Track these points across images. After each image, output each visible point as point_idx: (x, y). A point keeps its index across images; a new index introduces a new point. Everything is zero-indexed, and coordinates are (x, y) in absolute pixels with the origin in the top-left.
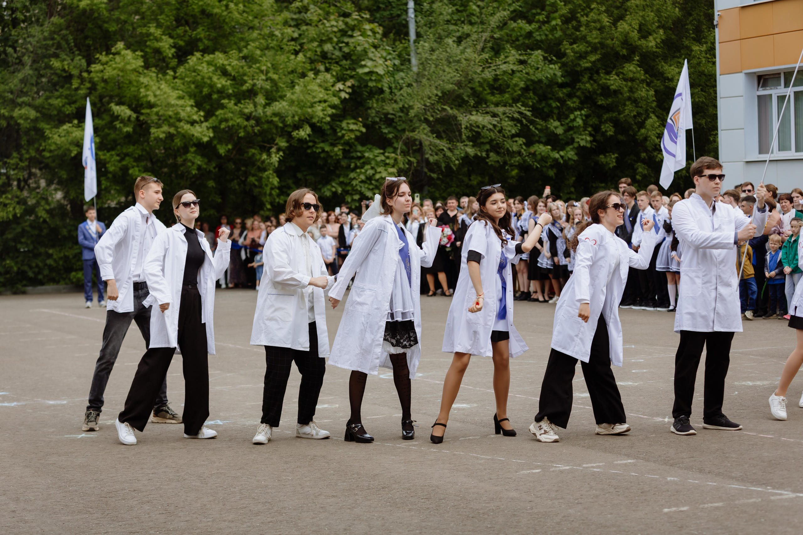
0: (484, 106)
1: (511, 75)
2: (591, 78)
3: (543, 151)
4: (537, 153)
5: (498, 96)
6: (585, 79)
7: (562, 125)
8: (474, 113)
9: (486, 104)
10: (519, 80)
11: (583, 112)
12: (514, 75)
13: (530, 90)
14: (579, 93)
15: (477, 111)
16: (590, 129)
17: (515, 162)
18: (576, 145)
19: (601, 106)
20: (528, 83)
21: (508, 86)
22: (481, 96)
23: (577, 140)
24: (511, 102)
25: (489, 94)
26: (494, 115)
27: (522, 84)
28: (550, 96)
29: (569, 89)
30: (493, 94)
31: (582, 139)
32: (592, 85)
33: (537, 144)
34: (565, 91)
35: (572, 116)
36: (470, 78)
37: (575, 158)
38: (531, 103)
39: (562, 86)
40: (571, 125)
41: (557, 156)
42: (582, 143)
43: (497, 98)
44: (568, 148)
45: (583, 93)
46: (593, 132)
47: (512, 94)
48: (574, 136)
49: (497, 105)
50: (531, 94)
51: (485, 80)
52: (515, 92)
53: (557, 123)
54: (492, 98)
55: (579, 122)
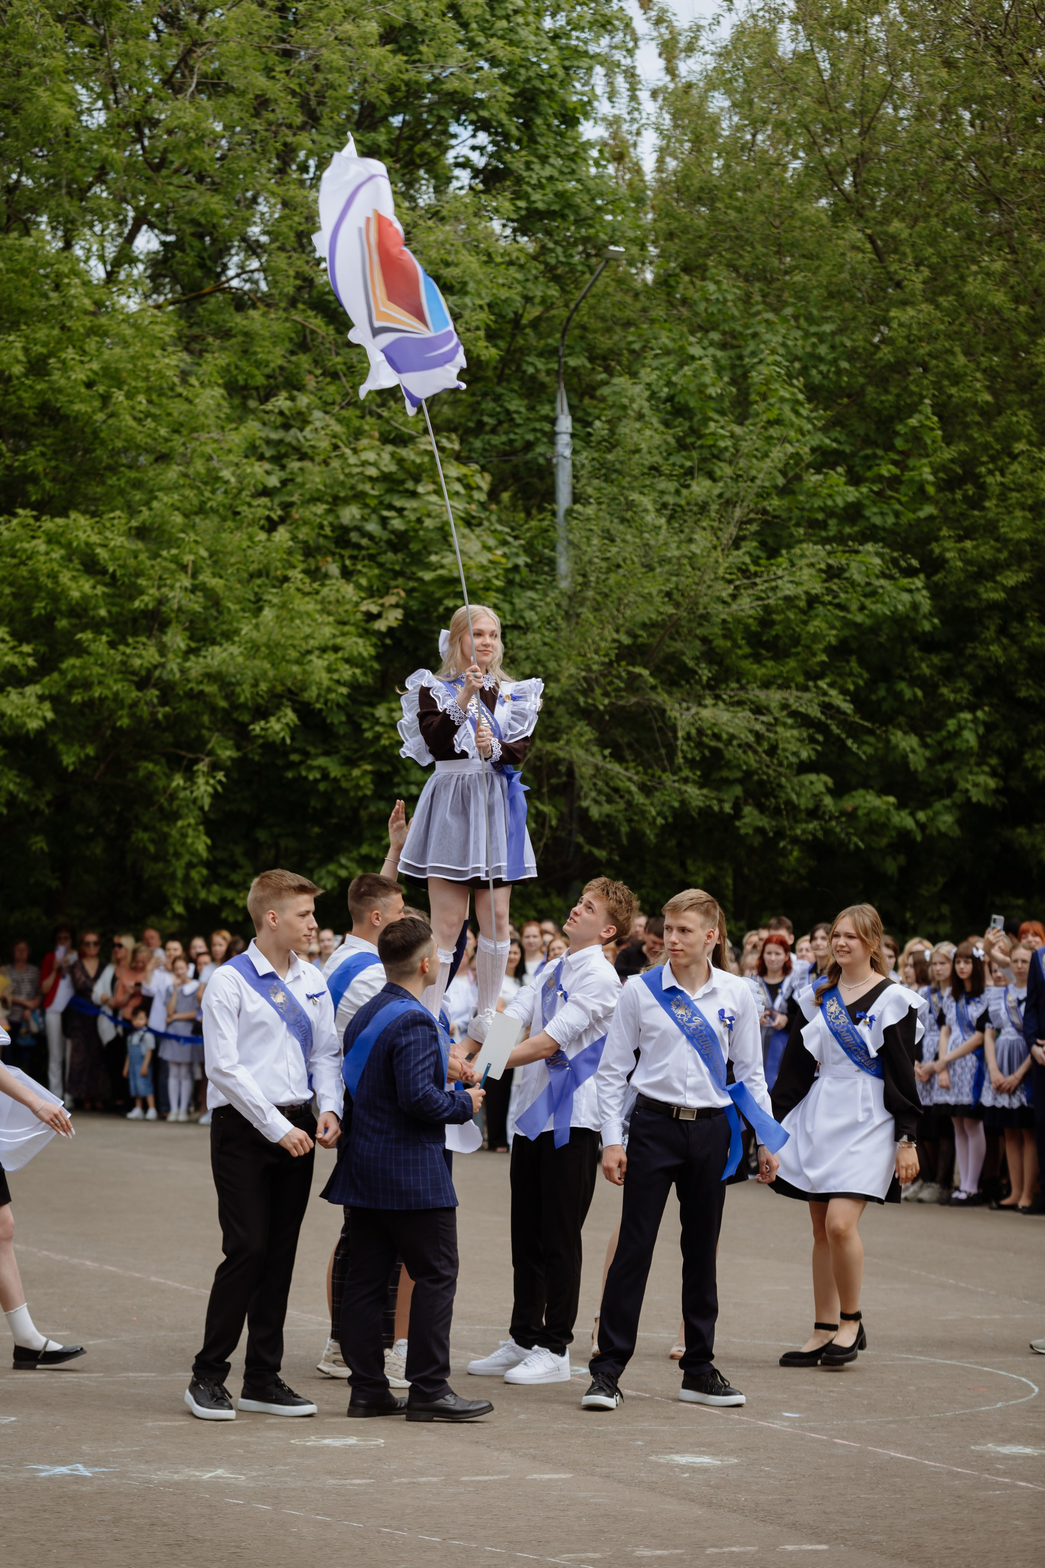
0: (734, 685)
1: (804, 612)
2: (1003, 630)
3: (875, 809)
4: (860, 813)
5: (770, 664)
6: (990, 633)
7: (925, 745)
8: (709, 701)
9: (738, 681)
10: (824, 626)
11: (979, 714)
12: (812, 613)
13: (851, 652)
14: (970, 668)
15: (718, 697)
16: (994, 761)
17: (804, 831)
18: (958, 797)
19: (1026, 704)
20: (846, 632)
21: (796, 640)
22: (728, 661)
23: (963, 785)
24: (800, 679)
25: (746, 657)
26: (758, 710)
27: (832, 636)
28: (899, 671)
29: (948, 655)
30: (757, 659)
31: (976, 785)
32: (1005, 649)
33: (861, 792)
34: (936, 660)
35: (952, 724)
36: (701, 611)
37: (956, 832)
38: (851, 687)
39: (929, 644)
40: (948, 746)
41: (909, 823)
42: (976, 796)
43: (769, 668)
44: (938, 806)
45: (982, 667)
46: (1000, 770)
47: (805, 661)
48: (956, 775)
49: (766, 685)
50: (854, 664)
51: (738, 621)
52: (814, 655)
53: (913, 741)
54: (755, 667)
55: (970, 738)
